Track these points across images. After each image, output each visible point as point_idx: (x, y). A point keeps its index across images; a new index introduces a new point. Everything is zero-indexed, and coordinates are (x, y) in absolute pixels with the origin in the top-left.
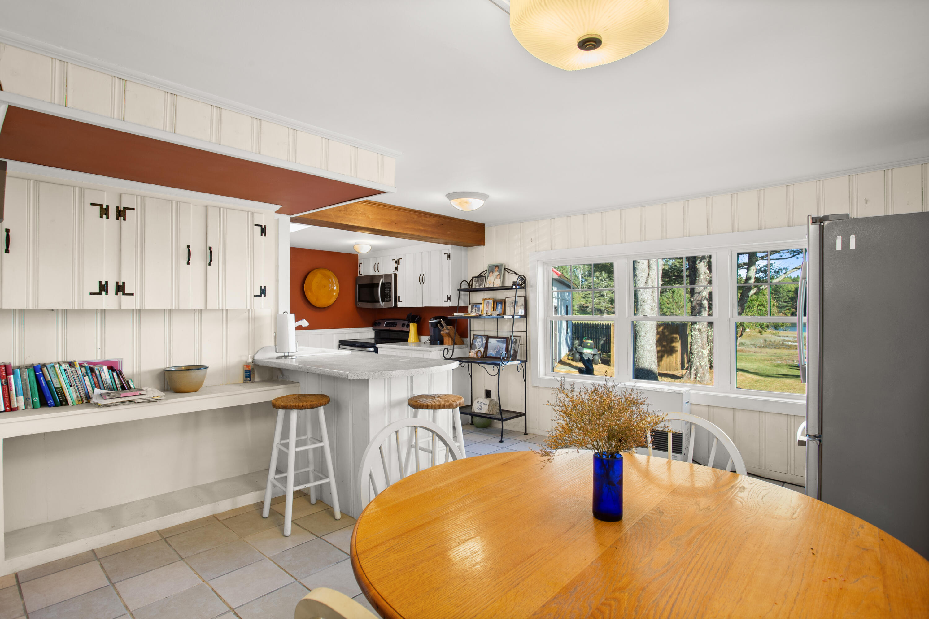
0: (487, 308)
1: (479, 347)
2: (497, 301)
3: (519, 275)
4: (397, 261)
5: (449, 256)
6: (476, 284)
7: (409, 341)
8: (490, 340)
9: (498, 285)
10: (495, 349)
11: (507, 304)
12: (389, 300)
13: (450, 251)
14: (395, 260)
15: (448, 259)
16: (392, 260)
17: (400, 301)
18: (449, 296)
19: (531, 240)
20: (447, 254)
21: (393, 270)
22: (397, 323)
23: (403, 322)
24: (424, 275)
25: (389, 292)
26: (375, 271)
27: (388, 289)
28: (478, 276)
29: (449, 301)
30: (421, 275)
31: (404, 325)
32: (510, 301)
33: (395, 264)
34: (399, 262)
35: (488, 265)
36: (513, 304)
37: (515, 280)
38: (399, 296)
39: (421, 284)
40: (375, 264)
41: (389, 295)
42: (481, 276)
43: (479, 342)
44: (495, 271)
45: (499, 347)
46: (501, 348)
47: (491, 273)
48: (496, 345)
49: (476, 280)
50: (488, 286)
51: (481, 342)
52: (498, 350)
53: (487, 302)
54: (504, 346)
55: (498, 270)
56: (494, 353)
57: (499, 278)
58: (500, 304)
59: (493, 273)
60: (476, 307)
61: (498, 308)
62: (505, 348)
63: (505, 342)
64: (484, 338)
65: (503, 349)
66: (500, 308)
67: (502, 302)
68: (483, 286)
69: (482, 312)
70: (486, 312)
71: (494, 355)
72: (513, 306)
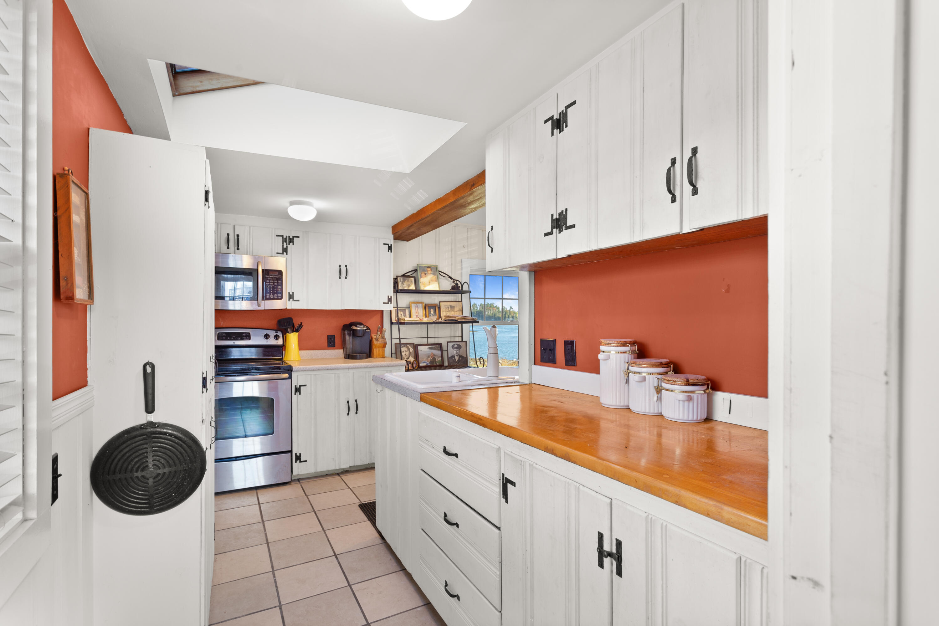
0: (417, 312)
1: (407, 357)
2: (429, 305)
3: (454, 280)
4: (286, 238)
5: (390, 248)
6: (403, 284)
8: (419, 348)
9: (433, 288)
10: (429, 357)
11: (442, 309)
12: (276, 297)
13: (391, 241)
14: (282, 236)
15: (388, 251)
16: (274, 236)
17: (294, 300)
18: (390, 297)
19: (464, 246)
20: (388, 244)
21: (278, 252)
22: (249, 333)
23: (265, 332)
24: (346, 266)
25: (275, 285)
26: (228, 248)
27: (274, 280)
28: (403, 276)
29: (390, 303)
30: (340, 266)
31: (268, 337)
32: (445, 306)
33: (283, 244)
34: (291, 241)
35: (417, 265)
36: (449, 309)
37: (453, 284)
38: (293, 293)
39: (340, 278)
40: (228, 235)
41: (275, 289)
42: (408, 276)
43: (405, 351)
44: (428, 273)
45: (433, 354)
46: (435, 355)
47: (423, 275)
48: (428, 353)
49: (402, 281)
50: (422, 288)
51: (407, 351)
52: (432, 357)
53: (416, 307)
54: (438, 353)
55: (432, 272)
56: (428, 362)
57: (435, 281)
58: (432, 308)
59: (425, 274)
60: (402, 311)
61: (431, 313)
62: (440, 355)
63: (440, 349)
64: (410, 347)
65: (437, 356)
66: (433, 313)
67: (435, 307)
68: (412, 287)
69: (410, 317)
70: (416, 317)
71: (428, 364)
72: (449, 311)
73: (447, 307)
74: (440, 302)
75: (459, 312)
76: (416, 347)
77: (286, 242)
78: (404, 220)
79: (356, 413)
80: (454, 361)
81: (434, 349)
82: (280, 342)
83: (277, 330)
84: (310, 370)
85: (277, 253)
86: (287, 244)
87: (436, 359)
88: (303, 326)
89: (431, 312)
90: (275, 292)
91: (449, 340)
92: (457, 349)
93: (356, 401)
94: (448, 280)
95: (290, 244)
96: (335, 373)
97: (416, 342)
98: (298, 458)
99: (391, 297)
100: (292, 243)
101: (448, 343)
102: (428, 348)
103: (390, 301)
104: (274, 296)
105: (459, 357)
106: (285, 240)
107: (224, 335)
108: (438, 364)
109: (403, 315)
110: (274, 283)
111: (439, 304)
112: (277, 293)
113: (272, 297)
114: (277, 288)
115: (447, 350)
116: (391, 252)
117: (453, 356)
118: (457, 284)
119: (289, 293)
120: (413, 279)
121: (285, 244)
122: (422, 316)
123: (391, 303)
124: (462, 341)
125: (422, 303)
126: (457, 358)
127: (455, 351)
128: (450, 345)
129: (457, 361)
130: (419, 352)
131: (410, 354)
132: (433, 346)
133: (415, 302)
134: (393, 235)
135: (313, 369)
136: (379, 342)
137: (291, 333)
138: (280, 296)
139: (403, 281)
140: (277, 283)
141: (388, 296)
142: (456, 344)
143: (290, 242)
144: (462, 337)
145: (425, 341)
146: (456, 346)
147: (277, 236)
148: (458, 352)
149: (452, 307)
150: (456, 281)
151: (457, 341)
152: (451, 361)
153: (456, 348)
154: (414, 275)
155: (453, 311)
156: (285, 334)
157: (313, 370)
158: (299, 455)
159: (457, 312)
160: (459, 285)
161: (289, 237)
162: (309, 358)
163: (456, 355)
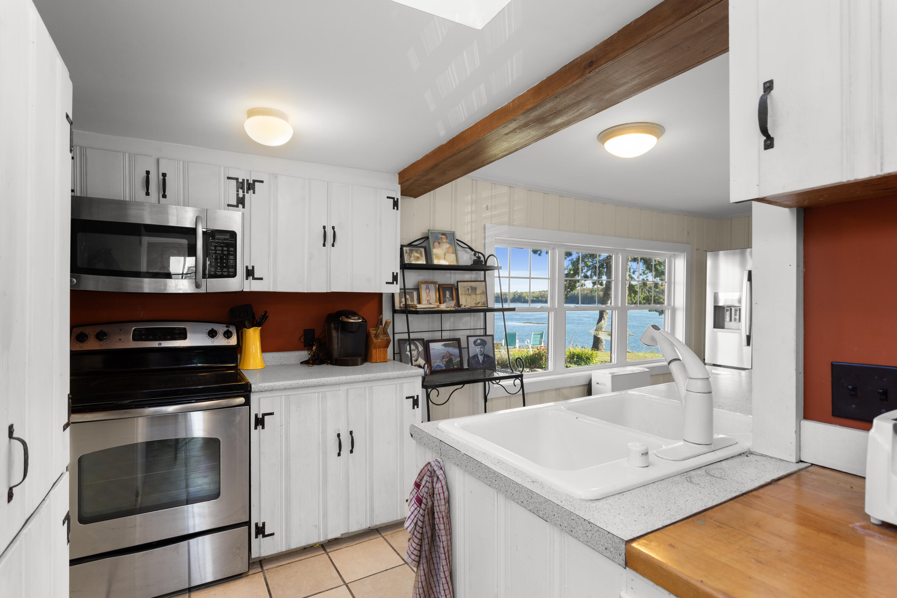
0: (428, 296)
2: (444, 286)
3: (476, 252)
4: (243, 184)
5: (397, 204)
6: (410, 257)
10: (443, 357)
12: (226, 274)
13: (397, 195)
14: (237, 179)
15: (394, 208)
16: (223, 178)
17: (254, 279)
18: (395, 274)
19: (487, 207)
20: (393, 198)
21: (230, 203)
22: (185, 329)
23: (210, 326)
24: (333, 228)
25: (225, 255)
26: (148, 194)
27: (222, 247)
28: (410, 245)
29: (395, 282)
30: (324, 227)
31: (214, 334)
32: (464, 287)
33: (238, 191)
34: (251, 187)
35: (428, 230)
36: (470, 292)
37: (475, 258)
38: (253, 267)
39: (324, 245)
40: (148, 173)
41: (224, 261)
42: (416, 246)
43: (413, 350)
44: (443, 242)
45: (449, 353)
46: (451, 355)
47: (436, 244)
48: (443, 351)
49: (408, 252)
50: (436, 262)
51: (415, 350)
52: (447, 358)
53: (426, 288)
54: (456, 351)
55: (447, 241)
56: (442, 364)
57: (452, 253)
58: (448, 290)
59: (439, 243)
60: (409, 295)
61: (447, 296)
62: (458, 355)
63: (457, 345)
64: (418, 344)
65: (455, 355)
66: (448, 296)
67: (452, 288)
68: (423, 261)
69: (419, 302)
70: (426, 302)
71: (443, 367)
72: (469, 295)
73: (466, 288)
74: (458, 282)
75: (482, 295)
76: (426, 344)
77: (242, 188)
78: (422, 159)
79: (351, 452)
80: (477, 363)
81: (451, 347)
82: (233, 341)
83: (228, 324)
84: (280, 389)
85: (229, 205)
86: (243, 192)
87: (453, 360)
88: (267, 317)
89: (446, 295)
90: (225, 265)
91: (468, 333)
92: (481, 346)
93: (351, 433)
94: (467, 252)
95: (249, 191)
96: (319, 392)
97: (426, 336)
98: (261, 531)
99: (397, 273)
100: (252, 191)
101: (469, 338)
102: (442, 345)
103: (396, 281)
104: (222, 271)
105: (484, 358)
106: (240, 185)
107: (144, 332)
108: (455, 367)
109: (409, 299)
110: (222, 251)
111: (456, 285)
112: (227, 267)
113: (219, 273)
114: (227, 259)
115: (468, 348)
116: (397, 209)
117: (476, 356)
118: (479, 258)
119: (247, 267)
120: (423, 250)
121: (241, 191)
122: (434, 301)
123: (397, 283)
124: (485, 335)
125: (434, 283)
126: (481, 358)
127: (478, 348)
128: (472, 340)
129: (481, 362)
130: (431, 351)
131: (419, 353)
132: (449, 342)
133: (426, 282)
134: (400, 185)
135: (284, 387)
136: (379, 340)
137: (249, 328)
138: (232, 272)
139: (410, 253)
140: (228, 251)
141: (393, 273)
142: (480, 339)
143: (249, 189)
144: (485, 329)
145: (438, 335)
146: (479, 341)
147: (229, 178)
148: (482, 349)
149: (474, 289)
150: (477, 253)
151: (478, 334)
152: (473, 362)
153: (479, 344)
154: (423, 245)
155: (474, 294)
156: (242, 329)
157: (285, 389)
158: (261, 526)
159: (480, 296)
160: (482, 258)
161: (248, 180)
162: (278, 364)
163: (480, 355)
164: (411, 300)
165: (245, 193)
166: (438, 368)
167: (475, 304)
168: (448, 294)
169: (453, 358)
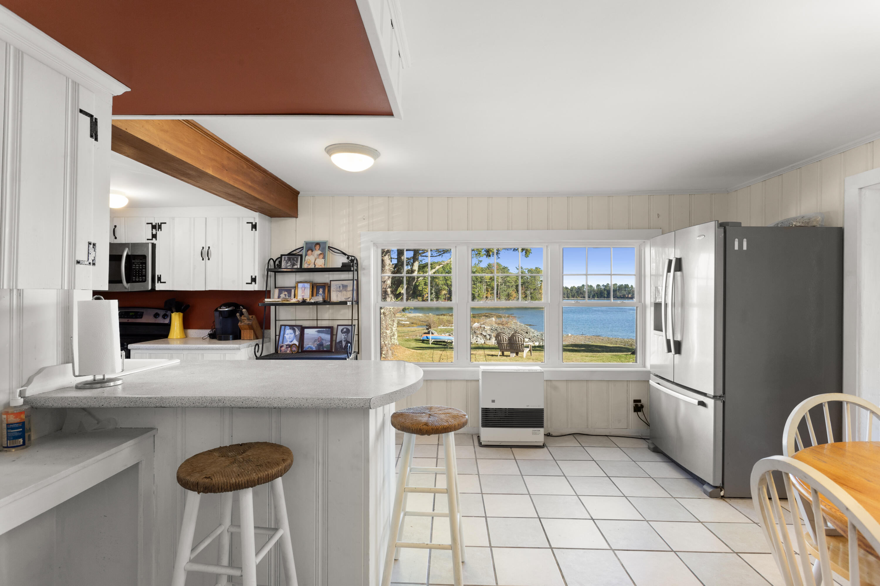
0: (303, 292)
1: (290, 340)
2: (318, 285)
4: (155, 226)
5: (254, 227)
7: (169, 337)
8: (306, 331)
9: (321, 266)
10: (315, 341)
11: (332, 289)
12: (141, 280)
13: (254, 219)
14: (152, 224)
15: (252, 230)
16: (144, 224)
17: (161, 282)
18: (255, 277)
19: (364, 218)
20: (253, 223)
21: (148, 239)
22: (143, 312)
23: (156, 311)
24: (208, 248)
25: (140, 269)
27: (139, 264)
29: (254, 282)
30: (202, 248)
31: (157, 316)
32: (336, 285)
33: (152, 230)
34: (159, 227)
35: (305, 241)
36: (341, 289)
37: (348, 260)
38: (160, 275)
39: (202, 260)
41: (140, 273)
43: (290, 334)
44: (315, 250)
45: (321, 338)
46: (323, 339)
47: (309, 252)
48: (316, 336)
49: (286, 259)
51: (292, 334)
52: (319, 341)
53: (303, 286)
54: (328, 337)
55: (320, 249)
56: (314, 346)
57: (323, 258)
58: (322, 288)
59: (312, 252)
60: (286, 292)
61: (320, 293)
62: (329, 340)
63: (330, 332)
64: (296, 329)
65: (326, 340)
66: (321, 293)
67: (325, 286)
68: (297, 266)
69: (295, 297)
70: (301, 297)
71: (314, 348)
72: (340, 291)
73: (338, 286)
74: (331, 281)
75: (352, 292)
76: (302, 329)
77: (156, 228)
80: (341, 347)
81: (323, 333)
82: (167, 320)
86: (156, 231)
87: (323, 344)
89: (319, 291)
90: (140, 275)
92: (346, 334)
94: (340, 256)
97: (305, 324)
100: (160, 230)
101: (339, 327)
102: (316, 331)
104: (139, 279)
105: (346, 343)
108: (325, 349)
109: (287, 295)
110: (139, 267)
111: (329, 283)
112: (142, 276)
113: (137, 280)
114: (142, 271)
116: (257, 230)
117: (341, 342)
118: (351, 260)
119: (157, 276)
120: (299, 257)
121: (154, 230)
122: (308, 296)
123: (256, 283)
126: (344, 344)
127: (344, 335)
128: (340, 328)
129: (343, 347)
130: (305, 335)
131: (295, 336)
132: (323, 329)
137: (171, 313)
138: (144, 279)
140: (142, 267)
141: (252, 277)
142: (346, 328)
145: (313, 323)
146: (345, 330)
147: (148, 224)
148: (346, 337)
149: (345, 286)
150: (350, 257)
152: (338, 346)
153: (344, 333)
155: (345, 290)
159: (350, 292)
160: (354, 261)
161: (158, 223)
162: (198, 337)
163: (344, 341)
164: (289, 295)
165: (157, 231)
166: (309, 349)
167: (345, 299)
168: (321, 291)
169: (324, 342)
